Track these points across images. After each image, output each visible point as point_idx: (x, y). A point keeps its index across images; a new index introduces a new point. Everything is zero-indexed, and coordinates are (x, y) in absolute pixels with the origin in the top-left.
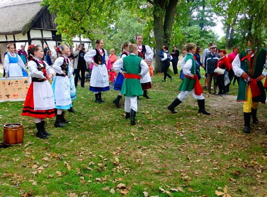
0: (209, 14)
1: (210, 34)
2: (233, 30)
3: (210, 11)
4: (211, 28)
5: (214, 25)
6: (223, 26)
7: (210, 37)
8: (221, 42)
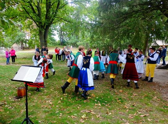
0: (53, 31)
1: (53, 39)
2: (63, 38)
3: (53, 29)
4: (53, 36)
5: (55, 35)
6: (58, 36)
7: (54, 40)
8: (58, 42)
